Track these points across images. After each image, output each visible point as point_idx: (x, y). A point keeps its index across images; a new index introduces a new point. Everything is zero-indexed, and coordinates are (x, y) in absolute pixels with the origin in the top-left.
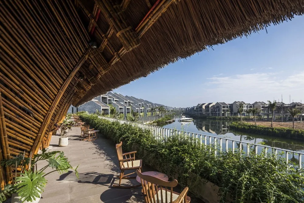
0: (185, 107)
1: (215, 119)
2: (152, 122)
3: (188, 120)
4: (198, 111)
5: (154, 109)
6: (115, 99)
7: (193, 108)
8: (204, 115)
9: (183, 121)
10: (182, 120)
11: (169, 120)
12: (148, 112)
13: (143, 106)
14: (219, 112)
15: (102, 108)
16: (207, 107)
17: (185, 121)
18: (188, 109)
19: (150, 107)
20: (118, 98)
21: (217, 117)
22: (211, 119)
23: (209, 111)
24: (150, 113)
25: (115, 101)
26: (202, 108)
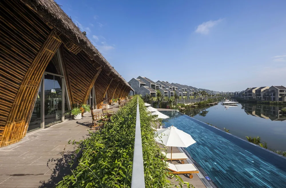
0: (234, 92)
1: (268, 103)
2: (193, 104)
3: (232, 103)
4: (247, 95)
5: (197, 93)
6: (162, 86)
7: (242, 93)
8: (254, 99)
9: (227, 104)
10: (225, 103)
11: (211, 102)
12: (190, 95)
13: (186, 91)
14: (274, 97)
15: (150, 92)
16: (258, 91)
17: (229, 104)
18: (237, 93)
19: (193, 92)
20: (165, 85)
21: (271, 102)
22: (263, 103)
23: (260, 96)
24: (193, 97)
25: (162, 87)
26: (252, 92)
